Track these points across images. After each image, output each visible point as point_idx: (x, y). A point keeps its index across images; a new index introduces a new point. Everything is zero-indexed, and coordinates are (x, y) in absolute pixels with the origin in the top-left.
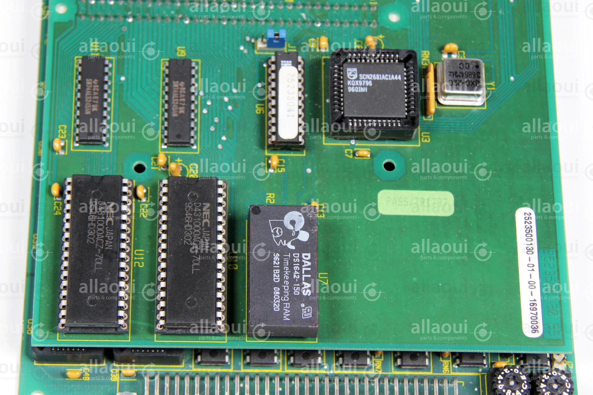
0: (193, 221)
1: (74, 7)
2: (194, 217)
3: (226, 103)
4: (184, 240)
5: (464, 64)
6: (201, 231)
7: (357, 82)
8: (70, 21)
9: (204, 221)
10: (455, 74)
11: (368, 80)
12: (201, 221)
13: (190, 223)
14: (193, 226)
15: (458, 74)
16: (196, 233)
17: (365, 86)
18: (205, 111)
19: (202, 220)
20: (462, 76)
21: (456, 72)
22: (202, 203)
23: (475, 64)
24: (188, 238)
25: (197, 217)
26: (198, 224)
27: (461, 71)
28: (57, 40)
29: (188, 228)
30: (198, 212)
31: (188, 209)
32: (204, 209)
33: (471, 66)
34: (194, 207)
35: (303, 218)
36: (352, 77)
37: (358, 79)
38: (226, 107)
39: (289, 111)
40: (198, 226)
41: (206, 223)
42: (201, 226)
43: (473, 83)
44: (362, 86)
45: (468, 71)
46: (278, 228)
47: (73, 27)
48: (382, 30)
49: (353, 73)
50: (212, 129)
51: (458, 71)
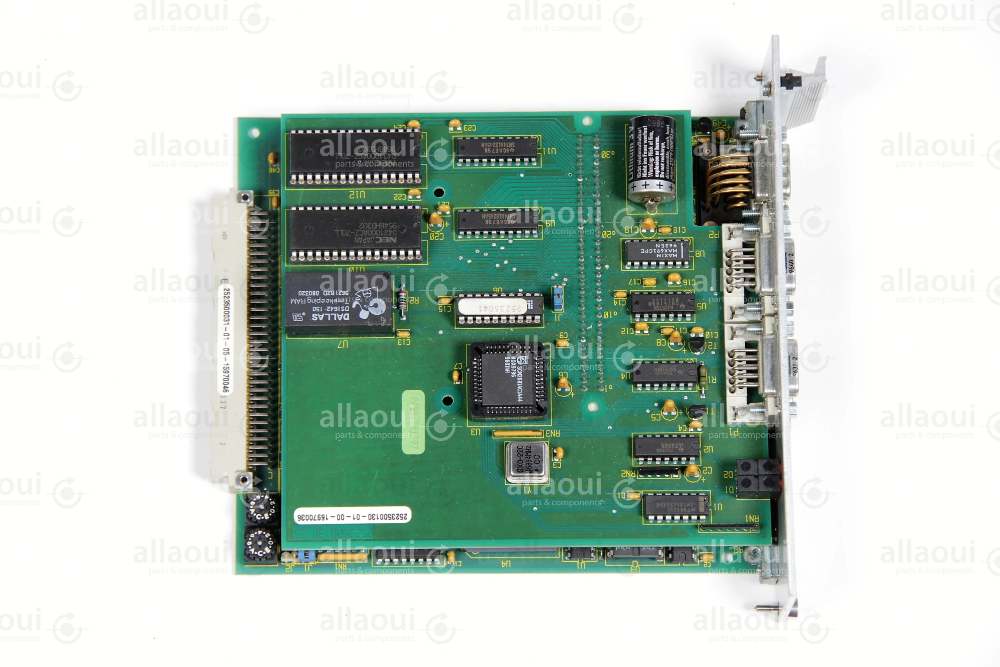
0: (380, 229)
1: (590, 132)
2: (384, 230)
3: (503, 262)
4: (363, 222)
5: (539, 459)
6: (371, 236)
7: (515, 364)
8: (575, 129)
9: (380, 238)
10: (529, 450)
11: (517, 374)
12: (380, 236)
13: (378, 227)
14: (376, 230)
15: (529, 454)
16: (370, 232)
17: (511, 371)
18: (494, 245)
19: (382, 237)
20: (527, 458)
21: (530, 452)
22: (397, 236)
23: (539, 468)
24: (365, 226)
25: (384, 233)
26: (378, 233)
27: (532, 456)
28: (556, 119)
29: (374, 225)
30: (388, 233)
31: (391, 225)
32: (391, 238)
33: (537, 465)
34: (392, 230)
35: (380, 313)
36: (519, 360)
37: (517, 365)
38: (498, 263)
39: (485, 307)
40: (376, 233)
41: (378, 240)
42: (376, 236)
43: (520, 466)
44: (510, 369)
45: (532, 463)
46: (371, 294)
47: (569, 131)
48: (579, 396)
49: (523, 361)
50: (477, 251)
51: (532, 454)
